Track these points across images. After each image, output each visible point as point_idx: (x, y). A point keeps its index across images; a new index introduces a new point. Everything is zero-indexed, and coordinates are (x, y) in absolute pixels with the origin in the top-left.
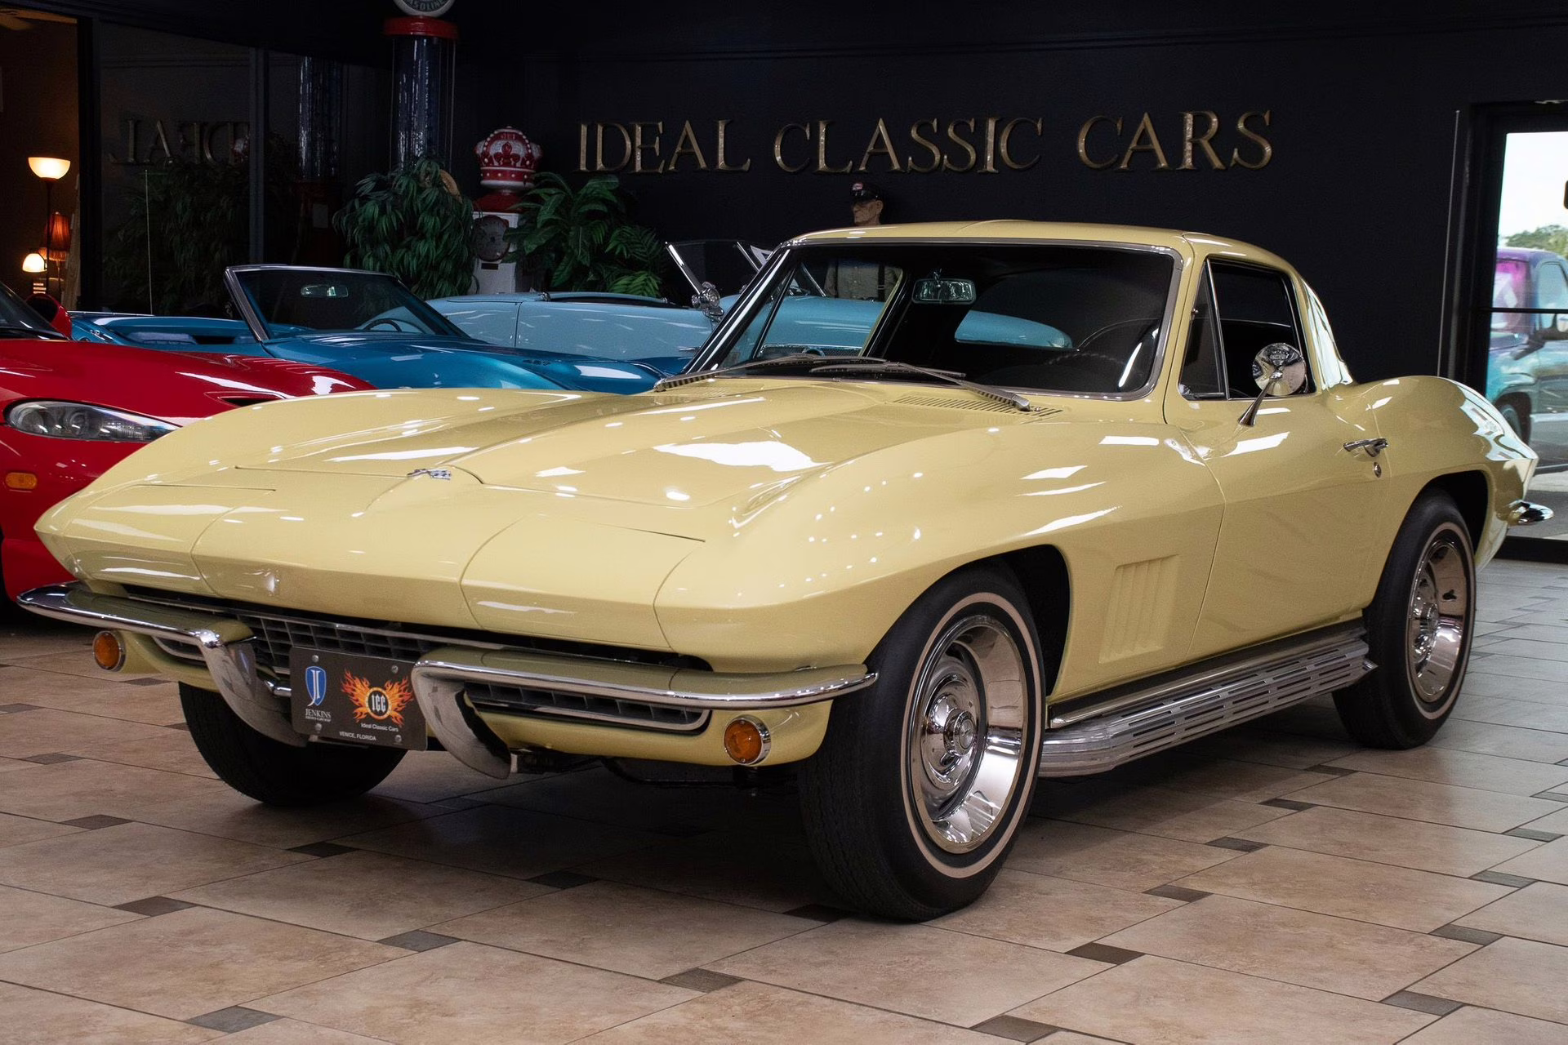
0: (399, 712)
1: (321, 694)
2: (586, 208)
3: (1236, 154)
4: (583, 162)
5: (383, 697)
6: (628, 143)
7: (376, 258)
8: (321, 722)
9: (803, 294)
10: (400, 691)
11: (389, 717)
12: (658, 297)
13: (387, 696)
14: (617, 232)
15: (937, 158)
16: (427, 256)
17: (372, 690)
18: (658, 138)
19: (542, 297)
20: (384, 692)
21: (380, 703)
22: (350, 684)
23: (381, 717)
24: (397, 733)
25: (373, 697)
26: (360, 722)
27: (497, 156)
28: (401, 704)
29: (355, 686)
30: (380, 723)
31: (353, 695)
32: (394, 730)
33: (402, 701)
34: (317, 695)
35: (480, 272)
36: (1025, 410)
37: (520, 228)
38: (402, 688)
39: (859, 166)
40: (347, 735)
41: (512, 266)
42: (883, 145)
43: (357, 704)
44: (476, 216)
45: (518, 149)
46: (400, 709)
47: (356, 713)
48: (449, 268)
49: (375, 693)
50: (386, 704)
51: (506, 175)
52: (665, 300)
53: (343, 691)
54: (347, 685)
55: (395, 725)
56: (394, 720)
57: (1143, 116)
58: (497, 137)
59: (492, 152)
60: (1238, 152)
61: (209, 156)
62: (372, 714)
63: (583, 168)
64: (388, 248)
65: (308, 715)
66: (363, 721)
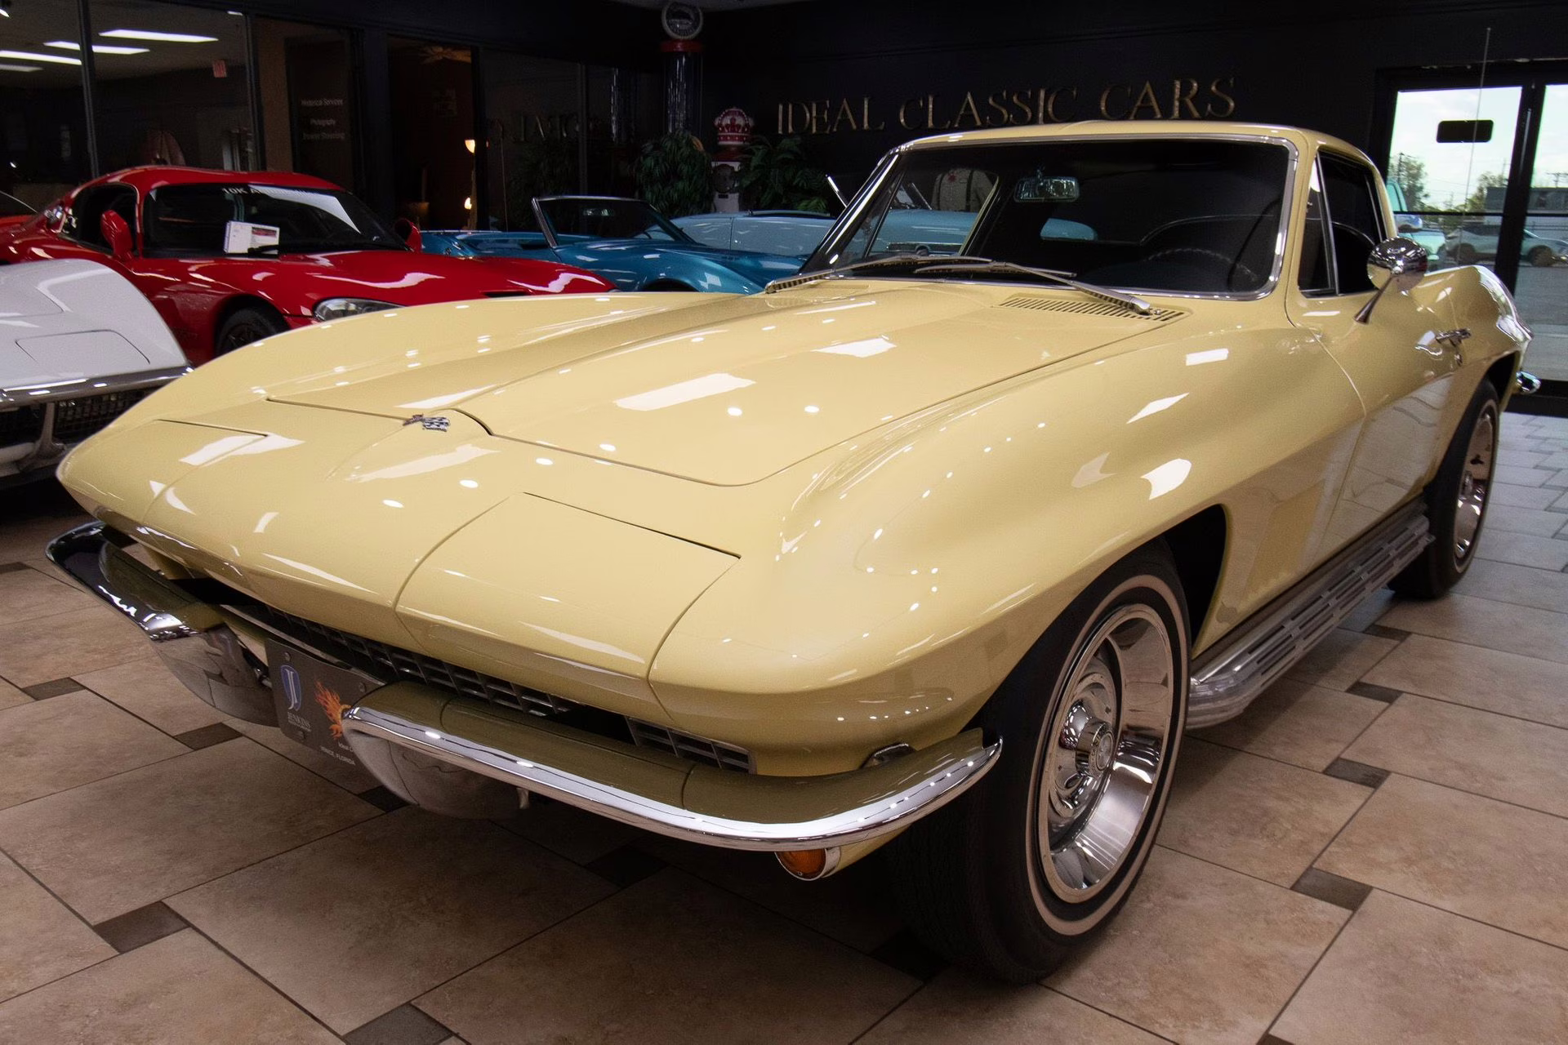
1: (297, 700)
2: (781, 157)
3: (1209, 107)
4: (780, 128)
6: (808, 115)
7: (653, 192)
8: (302, 731)
9: (916, 208)
12: (825, 213)
14: (800, 173)
15: (1006, 116)
16: (684, 190)
17: (343, 707)
18: (826, 112)
19: (748, 214)
22: (321, 694)
26: (337, 740)
27: (727, 126)
29: (327, 698)
31: (325, 708)
34: (294, 698)
35: (717, 200)
36: (1144, 313)
37: (740, 171)
39: (955, 124)
40: (328, 751)
41: (736, 195)
42: (971, 109)
43: (331, 718)
44: (713, 164)
45: (740, 121)
47: (332, 730)
48: (698, 198)
51: (733, 138)
52: (828, 215)
53: (316, 700)
57: (1144, 84)
58: (727, 114)
59: (724, 124)
60: (1212, 107)
61: (565, 135)
63: (780, 132)
64: (660, 187)
65: (290, 719)
66: (339, 740)
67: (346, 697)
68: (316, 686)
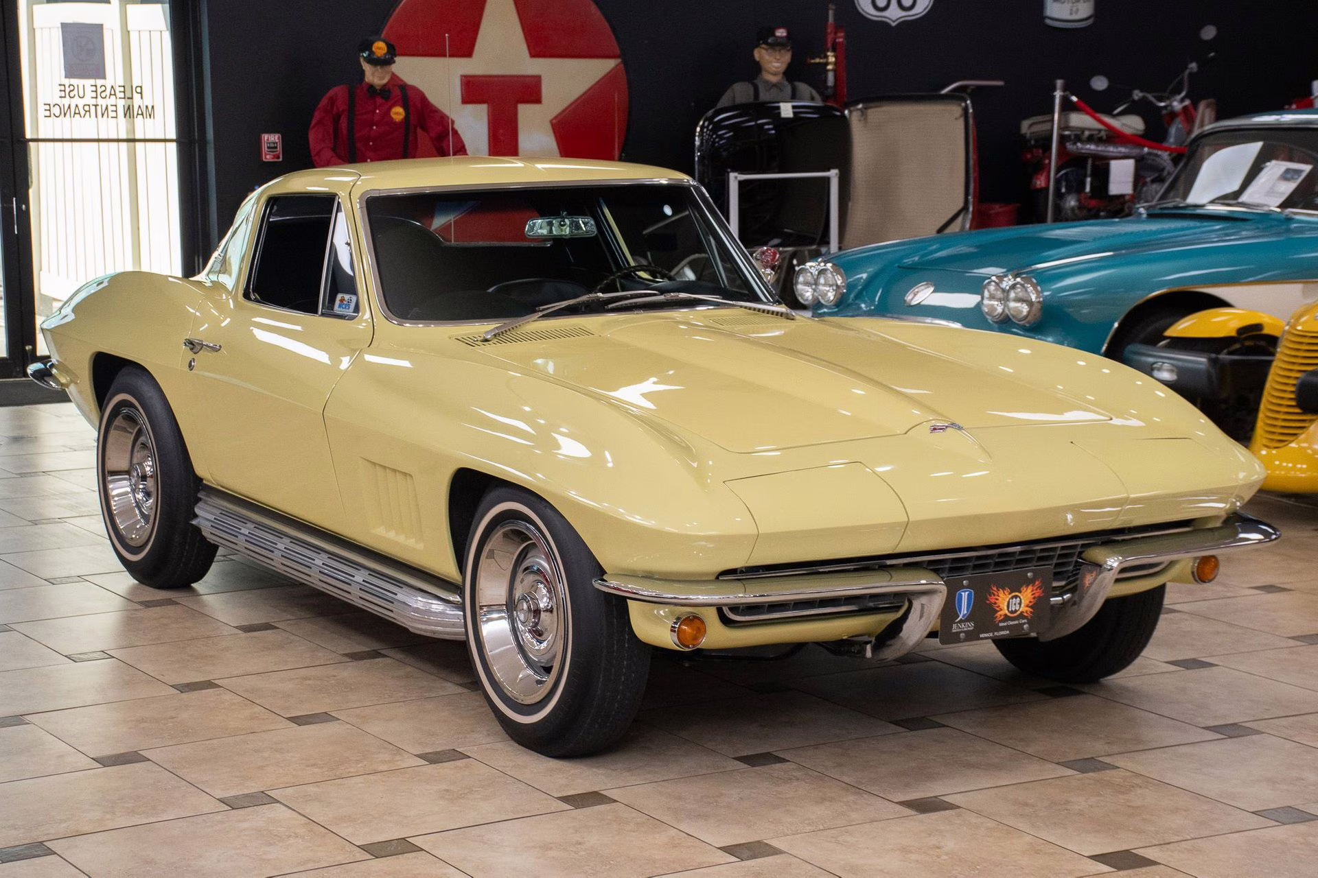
0: (1030, 607)
1: (967, 611)
5: (1018, 599)
8: (965, 631)
10: (1032, 591)
11: (1022, 612)
13: (1022, 597)
17: (1011, 596)
20: (1019, 595)
21: (1015, 604)
22: (994, 595)
23: (1016, 615)
25: (1011, 601)
26: (998, 623)
28: (1032, 600)
29: (998, 596)
30: (1013, 619)
31: (995, 603)
32: (1023, 621)
33: (1034, 598)
34: (964, 611)
38: (1035, 588)
40: (986, 635)
43: (997, 609)
46: (1031, 604)
47: (996, 617)
49: (1012, 598)
50: (1020, 604)
53: (988, 602)
54: (993, 596)
55: (1025, 618)
56: (1025, 614)
62: (1009, 614)
65: (955, 629)
66: (1001, 621)
67: (1015, 588)
68: (992, 591)
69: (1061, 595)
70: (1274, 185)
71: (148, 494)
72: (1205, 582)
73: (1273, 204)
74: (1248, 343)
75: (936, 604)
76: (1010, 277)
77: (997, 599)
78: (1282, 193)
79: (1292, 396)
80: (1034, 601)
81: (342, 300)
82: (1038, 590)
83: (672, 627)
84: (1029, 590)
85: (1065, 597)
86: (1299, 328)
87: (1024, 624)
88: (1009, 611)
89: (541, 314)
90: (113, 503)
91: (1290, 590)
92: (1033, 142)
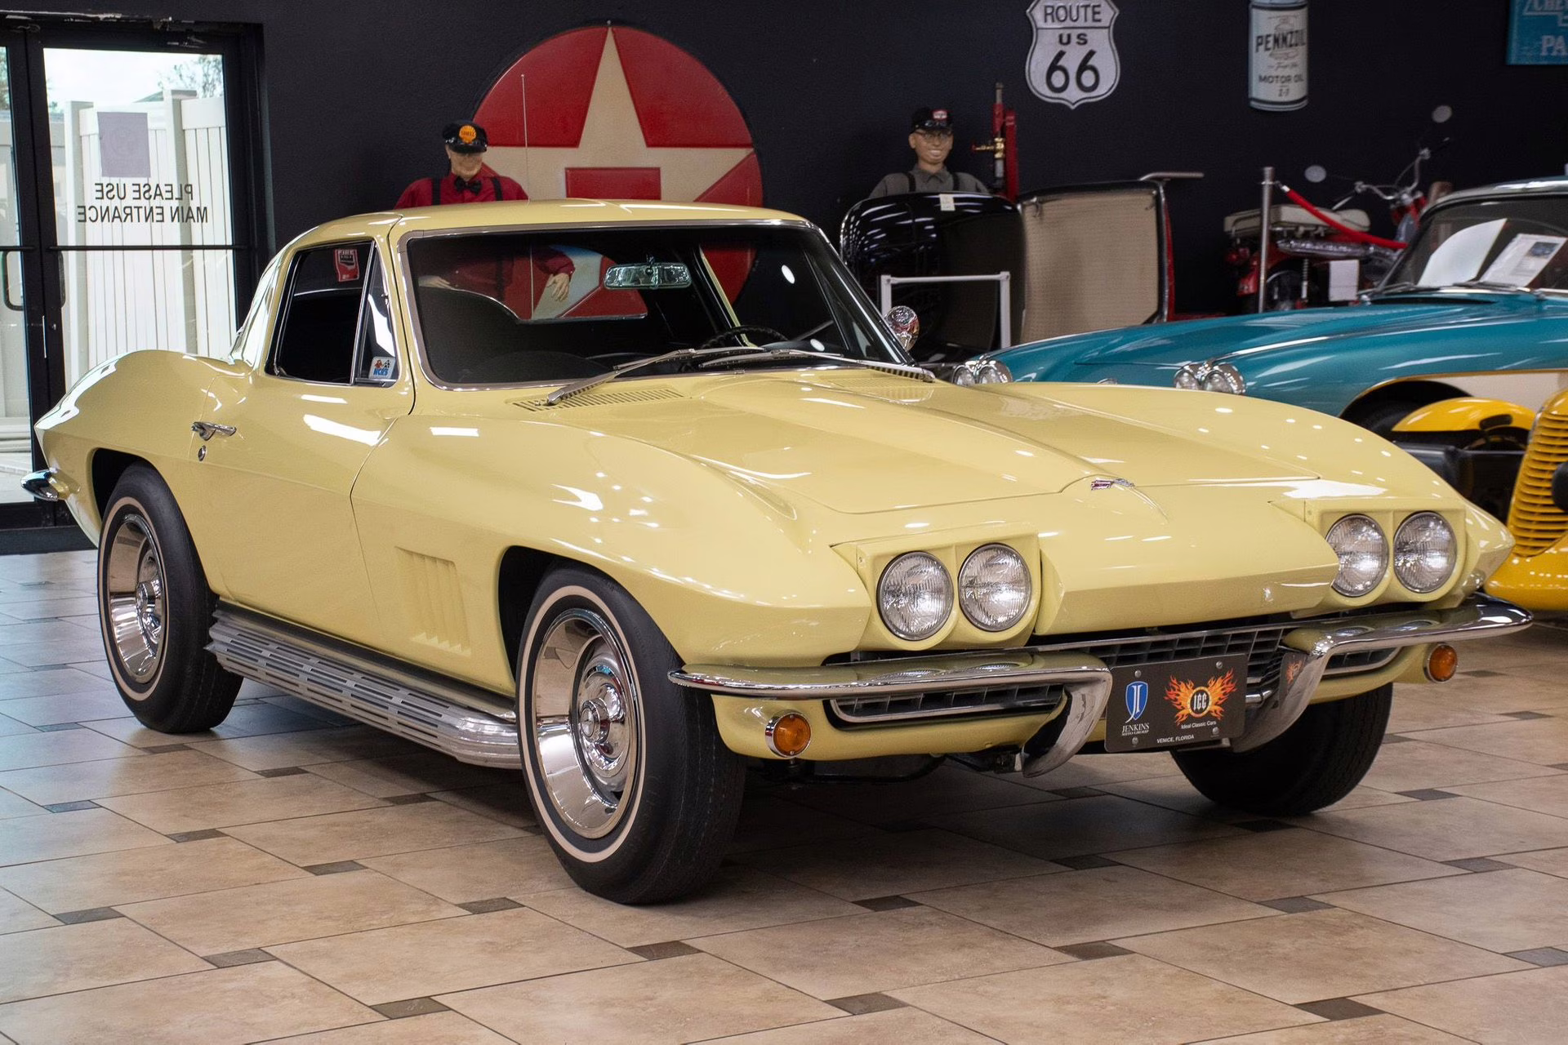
0: (1219, 705)
1: (1141, 709)
5: (1205, 695)
8: (1138, 736)
10: (1222, 685)
11: (1209, 712)
13: (1209, 693)
17: (1195, 691)
20: (1206, 690)
21: (1201, 702)
22: (1174, 690)
23: (1201, 715)
24: (1215, 726)
25: (1195, 697)
26: (1180, 725)
28: (1223, 697)
29: (1179, 690)
30: (1199, 720)
31: (1176, 700)
32: (1212, 723)
33: (1224, 694)
34: (1137, 709)
38: (1225, 681)
40: (1165, 740)
43: (1179, 707)
46: (1221, 702)
47: (1178, 717)
49: (1197, 693)
50: (1207, 701)
53: (1166, 698)
54: (1172, 691)
55: (1214, 719)
56: (1214, 714)
62: (1193, 714)
65: (1125, 732)
66: (1183, 723)
67: (1201, 681)
68: (1171, 684)
69: (1259, 691)
70: (1520, 264)
71: (156, 619)
72: (1440, 680)
73: (1522, 284)
74: (1494, 439)
75: (1100, 695)
76: (1206, 366)
77: (1178, 695)
78: (1532, 271)
79: (1548, 493)
80: (1226, 697)
81: (378, 365)
82: (1230, 685)
83: (767, 729)
84: (1218, 684)
85: (1264, 694)
86: (1555, 412)
87: (1213, 726)
88: (1193, 710)
89: (618, 373)
90: (116, 630)
91: (1549, 716)
92: (1238, 241)
